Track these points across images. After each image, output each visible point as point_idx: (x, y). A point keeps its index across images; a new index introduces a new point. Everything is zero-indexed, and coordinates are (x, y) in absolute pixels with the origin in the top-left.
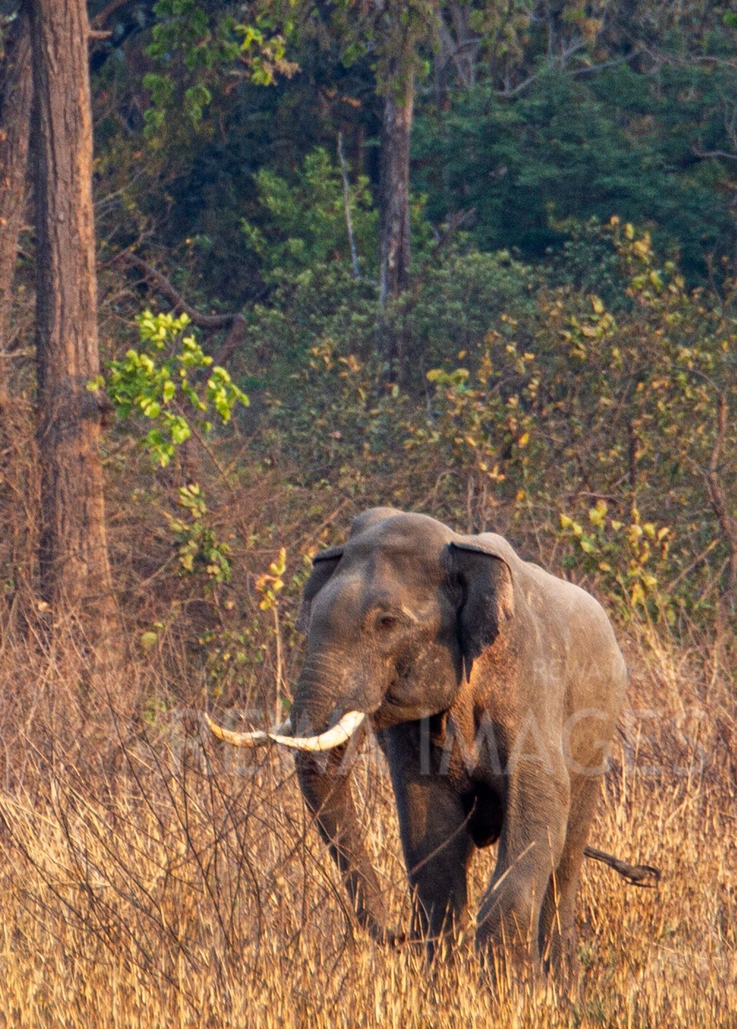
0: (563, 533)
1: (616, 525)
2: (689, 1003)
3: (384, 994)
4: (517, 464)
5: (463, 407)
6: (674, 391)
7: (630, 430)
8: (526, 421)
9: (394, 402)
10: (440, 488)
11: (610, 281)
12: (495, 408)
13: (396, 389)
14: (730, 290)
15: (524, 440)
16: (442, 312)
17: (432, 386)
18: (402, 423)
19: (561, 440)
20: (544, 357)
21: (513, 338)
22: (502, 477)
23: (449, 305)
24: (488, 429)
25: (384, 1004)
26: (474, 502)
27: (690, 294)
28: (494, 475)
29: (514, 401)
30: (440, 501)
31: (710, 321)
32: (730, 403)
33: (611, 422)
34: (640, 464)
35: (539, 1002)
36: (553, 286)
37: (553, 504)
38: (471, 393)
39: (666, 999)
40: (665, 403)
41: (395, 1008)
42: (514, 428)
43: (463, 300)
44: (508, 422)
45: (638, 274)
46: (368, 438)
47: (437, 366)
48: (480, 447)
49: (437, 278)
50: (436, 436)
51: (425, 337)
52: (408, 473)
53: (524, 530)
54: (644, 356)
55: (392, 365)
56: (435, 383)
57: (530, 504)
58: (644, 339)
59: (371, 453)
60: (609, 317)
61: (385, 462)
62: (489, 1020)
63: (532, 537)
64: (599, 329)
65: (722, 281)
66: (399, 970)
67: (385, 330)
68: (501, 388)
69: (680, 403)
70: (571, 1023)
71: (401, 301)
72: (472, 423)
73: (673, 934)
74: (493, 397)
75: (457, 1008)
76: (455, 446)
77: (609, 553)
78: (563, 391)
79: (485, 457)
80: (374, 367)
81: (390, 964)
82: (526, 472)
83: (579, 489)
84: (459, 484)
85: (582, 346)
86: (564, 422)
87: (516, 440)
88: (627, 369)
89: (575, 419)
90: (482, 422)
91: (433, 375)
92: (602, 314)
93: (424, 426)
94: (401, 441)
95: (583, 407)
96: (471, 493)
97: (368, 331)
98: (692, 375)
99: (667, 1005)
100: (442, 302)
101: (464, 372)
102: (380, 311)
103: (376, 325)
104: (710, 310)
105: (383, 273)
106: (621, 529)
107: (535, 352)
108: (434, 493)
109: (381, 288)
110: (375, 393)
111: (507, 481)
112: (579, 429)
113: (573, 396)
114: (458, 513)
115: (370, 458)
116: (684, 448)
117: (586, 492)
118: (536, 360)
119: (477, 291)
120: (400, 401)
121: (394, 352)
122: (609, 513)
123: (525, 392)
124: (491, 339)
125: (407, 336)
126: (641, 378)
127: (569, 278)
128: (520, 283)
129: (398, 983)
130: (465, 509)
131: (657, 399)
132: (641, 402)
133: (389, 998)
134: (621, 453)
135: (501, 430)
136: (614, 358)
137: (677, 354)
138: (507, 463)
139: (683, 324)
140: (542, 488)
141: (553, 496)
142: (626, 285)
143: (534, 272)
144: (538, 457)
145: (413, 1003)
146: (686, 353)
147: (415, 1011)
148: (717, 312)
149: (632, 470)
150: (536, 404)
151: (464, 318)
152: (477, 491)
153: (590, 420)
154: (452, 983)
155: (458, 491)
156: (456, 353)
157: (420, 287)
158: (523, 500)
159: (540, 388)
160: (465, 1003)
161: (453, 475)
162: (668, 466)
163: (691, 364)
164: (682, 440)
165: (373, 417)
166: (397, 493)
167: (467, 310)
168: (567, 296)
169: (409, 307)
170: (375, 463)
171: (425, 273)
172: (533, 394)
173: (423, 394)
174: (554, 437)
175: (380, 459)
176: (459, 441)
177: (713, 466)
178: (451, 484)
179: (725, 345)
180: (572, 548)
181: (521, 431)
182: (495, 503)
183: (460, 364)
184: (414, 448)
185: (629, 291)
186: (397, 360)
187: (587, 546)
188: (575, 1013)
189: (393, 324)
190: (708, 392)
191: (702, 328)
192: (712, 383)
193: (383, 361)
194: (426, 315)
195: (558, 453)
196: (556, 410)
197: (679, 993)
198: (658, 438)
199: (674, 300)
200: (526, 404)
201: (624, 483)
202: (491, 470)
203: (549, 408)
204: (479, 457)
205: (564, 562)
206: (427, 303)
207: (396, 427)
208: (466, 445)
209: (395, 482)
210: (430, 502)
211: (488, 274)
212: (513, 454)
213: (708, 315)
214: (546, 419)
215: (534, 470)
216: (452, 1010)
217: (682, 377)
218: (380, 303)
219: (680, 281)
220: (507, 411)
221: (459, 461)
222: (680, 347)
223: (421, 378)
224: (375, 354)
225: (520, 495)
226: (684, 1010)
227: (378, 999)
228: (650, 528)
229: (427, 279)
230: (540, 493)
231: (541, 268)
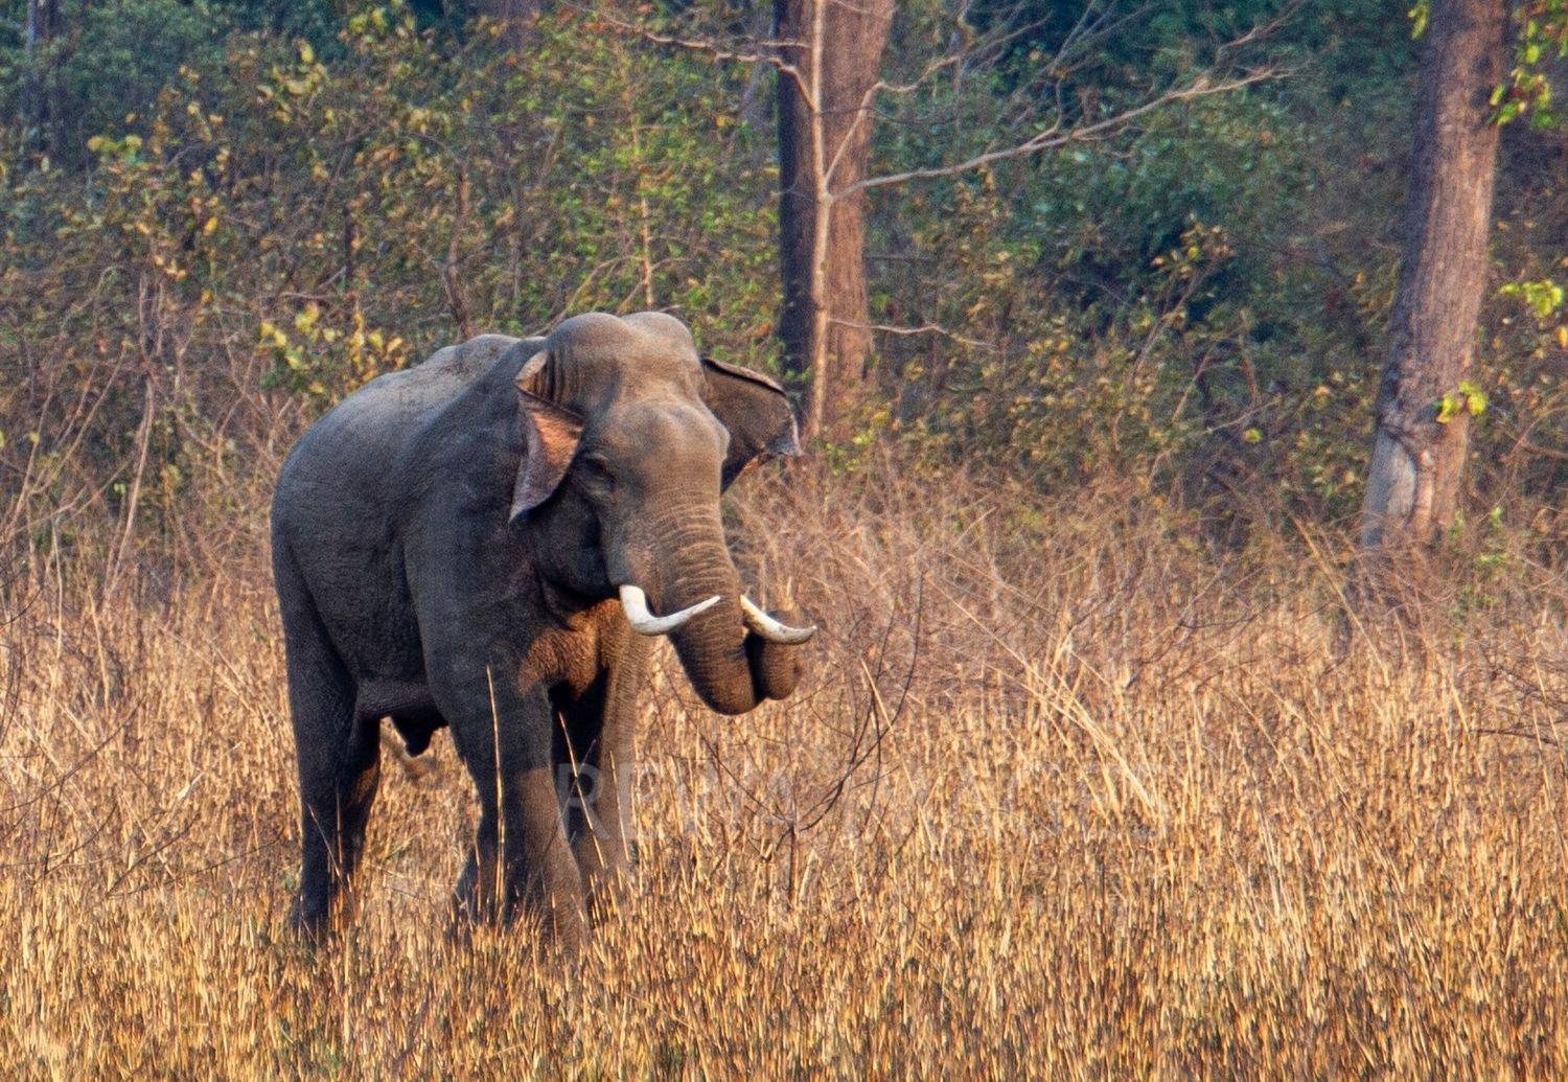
0: (261, 346)
1: (330, 335)
2: (422, 941)
3: (34, 932)
4: (202, 255)
5: (135, 183)
6: (402, 162)
7: (346, 213)
8: (214, 201)
9: (43, 178)
10: (104, 288)
11: (319, 23)
12: (173, 186)
13: (46, 163)
14: (473, 33)
15: (211, 226)
16: (106, 62)
17: (94, 158)
18: (55, 206)
19: (258, 226)
20: (236, 120)
21: (198, 96)
22: (183, 273)
23: (116, 54)
24: (163, 214)
25: (34, 946)
26: (148, 306)
27: (423, 39)
28: (172, 271)
29: (197, 176)
30: (103, 304)
31: (447, 73)
32: (472, 178)
33: (321, 202)
34: (360, 254)
35: (231, 942)
36: (247, 29)
37: (247, 308)
38: (144, 166)
39: (393, 937)
40: (392, 177)
41: (48, 950)
42: (198, 210)
43: (133, 47)
44: (189, 204)
45: (357, 14)
46: (12, 224)
47: (99, 131)
48: (155, 235)
49: (99, 20)
50: (98, 221)
51: (84, 94)
52: (62, 268)
53: (211, 340)
54: (364, 118)
55: (43, 131)
56: (98, 153)
57: (217, 309)
58: (363, 97)
59: (15, 243)
60: (320, 67)
61: (34, 255)
62: (167, 965)
63: (222, 349)
64: (308, 83)
65: (462, 22)
66: (54, 903)
67: (34, 87)
68: (181, 161)
69: (410, 178)
70: (271, 969)
71: (53, 49)
72: (144, 205)
73: (402, 854)
74: (170, 171)
75: (127, 949)
76: (122, 233)
77: (319, 370)
78: (260, 163)
79: (160, 250)
80: (18, 133)
81: (43, 895)
82: (213, 265)
83: (281, 289)
84: (128, 283)
85: (286, 107)
86: (260, 203)
87: (200, 226)
88: (343, 135)
89: (274, 199)
90: (157, 204)
91: (95, 143)
92: (312, 64)
93: (83, 208)
94: (54, 228)
95: (284, 182)
96: (143, 293)
97: (12, 88)
98: (424, 142)
99: (395, 944)
100: (107, 50)
101: (133, 140)
102: (27, 62)
103: (22, 80)
104: (447, 59)
105: (30, 13)
106: (337, 339)
107: (224, 113)
108: (94, 294)
109: (28, 33)
110: (20, 167)
111: (189, 277)
112: (280, 212)
113: (272, 169)
114: (126, 318)
115: (14, 249)
116: (413, 235)
117: (290, 292)
118: (225, 124)
119: (150, 37)
120: (53, 176)
121: (44, 114)
122: (321, 318)
123: (211, 165)
124: (168, 98)
125: (61, 93)
126: (359, 146)
127: (268, 20)
128: (205, 26)
129: (52, 916)
130: (136, 314)
131: (380, 173)
132: (362, 176)
133: (40, 937)
134: (333, 241)
135: (180, 214)
136: (326, 121)
137: (407, 117)
138: (190, 255)
139: (412, 78)
140: (234, 288)
141: (249, 295)
142: (339, 29)
143: (223, 11)
144: (228, 248)
145: (70, 943)
146: (419, 114)
147: (74, 953)
148: (456, 61)
149: (349, 264)
150: (225, 179)
151: (134, 72)
152: (152, 291)
153: (294, 203)
154: (121, 918)
155: (127, 292)
156: (123, 117)
157: (78, 32)
158: (208, 305)
159: (230, 158)
160: (135, 942)
161: (122, 272)
162: (394, 260)
163: (423, 128)
164: (410, 224)
165: (17, 198)
166: (48, 293)
167: (138, 61)
168: (263, 43)
169: (64, 57)
170: (21, 256)
171: (84, 14)
172: (222, 168)
173: (81, 168)
174: (248, 221)
175: (27, 250)
176: (128, 227)
177: (452, 258)
178: (117, 283)
179: (466, 103)
180: (273, 364)
181: (207, 215)
182: (174, 307)
183: (131, 129)
184: (69, 236)
185: (343, 34)
186: (48, 125)
187: (294, 361)
188: (277, 956)
189: (43, 79)
190: (446, 163)
191: (436, 83)
192: (449, 153)
193: (31, 126)
194: (86, 67)
195: (254, 243)
196: (251, 186)
197: (410, 930)
198: (380, 223)
199: (403, 46)
200: (212, 180)
201: (338, 281)
202: (167, 264)
203: (241, 185)
204: (154, 249)
205: (263, 382)
206: (87, 52)
207: (48, 210)
208: (136, 233)
209: (46, 281)
210: (91, 306)
211: (165, 14)
212: (196, 244)
213: (445, 66)
214: (239, 199)
215: (223, 265)
216: (121, 952)
217: (413, 146)
218: (27, 52)
219: (411, 23)
220: (189, 190)
221: (128, 254)
222: (410, 107)
223: (81, 146)
224: (21, 116)
225: (206, 297)
226: (417, 953)
227: (26, 940)
228: (376, 338)
229: (86, 21)
230: (229, 294)
231: (231, 6)
